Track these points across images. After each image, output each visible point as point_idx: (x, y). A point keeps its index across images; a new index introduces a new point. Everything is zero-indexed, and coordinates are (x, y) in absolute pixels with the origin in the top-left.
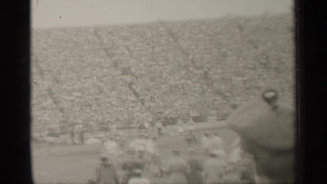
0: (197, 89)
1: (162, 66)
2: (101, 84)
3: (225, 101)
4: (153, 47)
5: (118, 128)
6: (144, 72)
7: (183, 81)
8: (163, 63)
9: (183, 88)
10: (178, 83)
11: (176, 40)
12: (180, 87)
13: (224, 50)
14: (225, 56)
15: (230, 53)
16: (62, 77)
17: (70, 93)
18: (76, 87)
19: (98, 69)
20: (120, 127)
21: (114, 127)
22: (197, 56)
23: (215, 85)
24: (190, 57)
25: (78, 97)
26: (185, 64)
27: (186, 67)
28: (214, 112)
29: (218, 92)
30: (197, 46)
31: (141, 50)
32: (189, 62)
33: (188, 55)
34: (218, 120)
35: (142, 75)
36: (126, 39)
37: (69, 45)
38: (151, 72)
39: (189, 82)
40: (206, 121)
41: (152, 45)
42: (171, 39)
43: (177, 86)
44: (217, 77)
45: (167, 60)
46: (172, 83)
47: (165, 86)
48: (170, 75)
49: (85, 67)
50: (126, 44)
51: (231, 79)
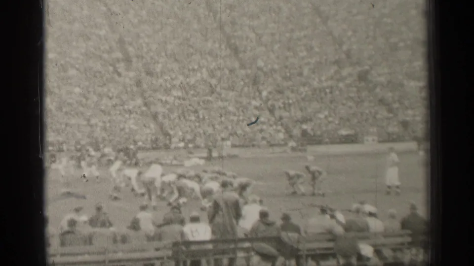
0: (352, 95)
1: (303, 58)
2: (214, 82)
3: (391, 115)
4: (292, 31)
5: (234, 146)
6: (276, 67)
7: (330, 83)
8: (305, 54)
9: (331, 92)
10: (325, 84)
11: (325, 20)
12: (328, 91)
13: (394, 40)
14: (394, 48)
15: (401, 44)
16: (159, 68)
17: (167, 92)
18: (177, 82)
19: (210, 59)
20: (237, 144)
21: (229, 143)
22: (354, 47)
23: (378, 90)
24: (345, 48)
25: (179, 98)
26: (337, 57)
27: (337, 62)
28: (374, 130)
29: (382, 101)
30: (355, 31)
31: (273, 34)
32: (343, 56)
33: (341, 44)
34: (380, 142)
35: (273, 70)
36: (252, 17)
37: (171, 20)
38: (286, 67)
39: (341, 85)
40: (362, 142)
41: (290, 26)
42: (318, 20)
43: (323, 90)
44: (382, 79)
45: (310, 49)
46: (315, 84)
47: (306, 89)
48: (314, 72)
49: (192, 54)
50: (251, 23)
51: (402, 85)
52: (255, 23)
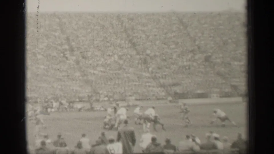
0: (201, 70)
1: (173, 49)
2: (121, 62)
4: (166, 34)
5: (136, 100)
6: (157, 54)
7: (188, 63)
8: (173, 46)
9: (189, 69)
10: (185, 64)
11: (186, 27)
12: (187, 67)
13: (225, 38)
15: (230, 41)
16: (89, 54)
17: (94, 68)
18: (100, 63)
19: (119, 49)
20: (138, 98)
21: (133, 98)
22: (202, 43)
23: (216, 67)
24: (197, 43)
25: (102, 72)
26: (192, 48)
27: (192, 51)
29: (219, 74)
30: (203, 34)
31: (155, 35)
32: (196, 47)
33: (195, 41)
34: (221, 97)
35: (155, 56)
36: (143, 25)
37: (96, 27)
38: (163, 54)
39: (195, 64)
40: (210, 97)
41: (165, 31)
42: (182, 27)
43: (184, 67)
44: (218, 60)
45: (177, 44)
46: (180, 64)
47: (175, 66)
48: (179, 57)
49: (109, 47)
50: (143, 29)
51: (230, 64)
52: (145, 29)
